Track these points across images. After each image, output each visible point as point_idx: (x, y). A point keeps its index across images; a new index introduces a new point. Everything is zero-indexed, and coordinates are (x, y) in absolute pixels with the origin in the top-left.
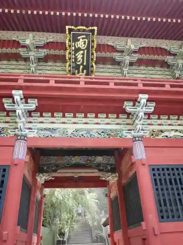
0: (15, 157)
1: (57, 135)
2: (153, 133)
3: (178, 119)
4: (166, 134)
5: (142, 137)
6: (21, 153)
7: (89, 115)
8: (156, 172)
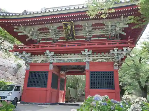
0: (50, 69)
1: (62, 62)
2: (94, 60)
3: (108, 54)
4: (99, 60)
5: (89, 62)
6: (51, 67)
7: (75, 54)
8: (92, 74)
